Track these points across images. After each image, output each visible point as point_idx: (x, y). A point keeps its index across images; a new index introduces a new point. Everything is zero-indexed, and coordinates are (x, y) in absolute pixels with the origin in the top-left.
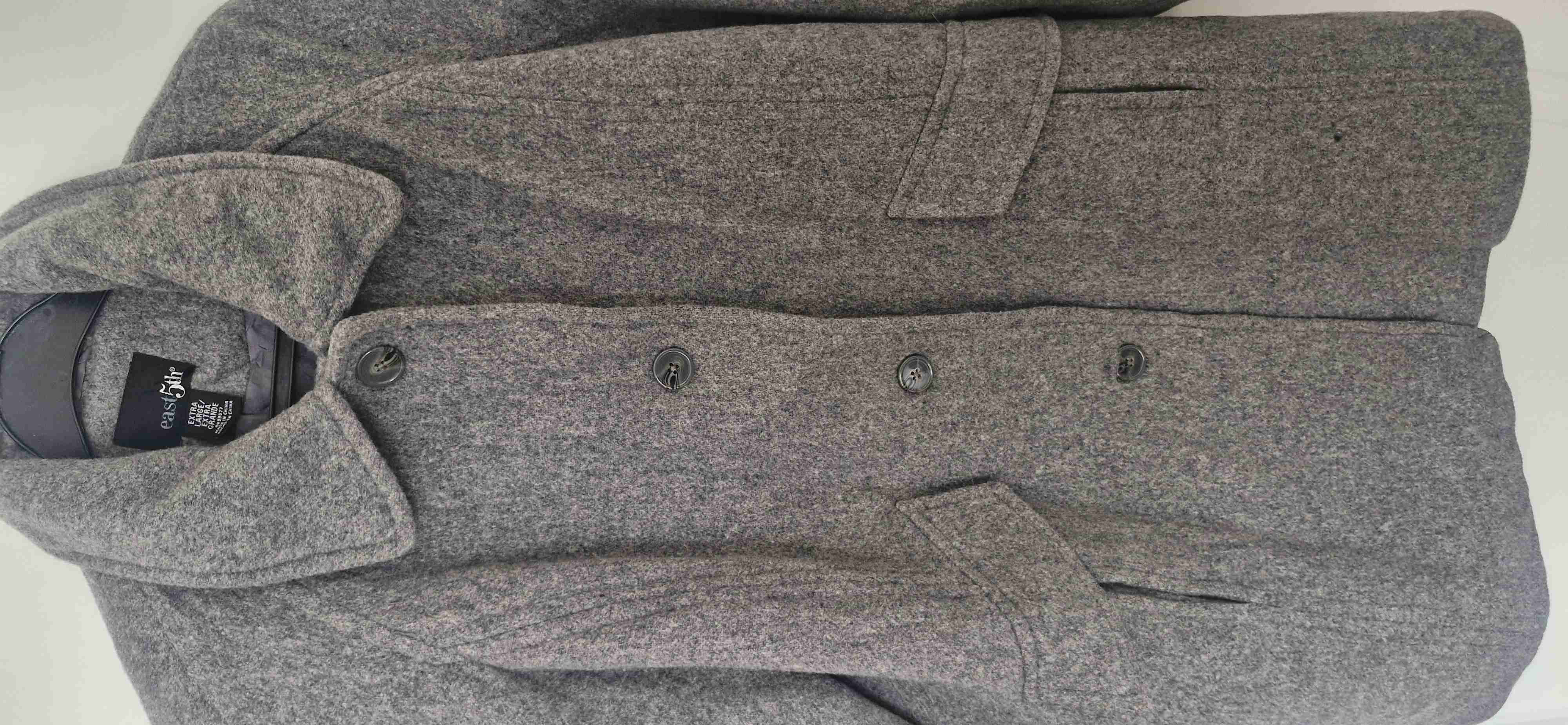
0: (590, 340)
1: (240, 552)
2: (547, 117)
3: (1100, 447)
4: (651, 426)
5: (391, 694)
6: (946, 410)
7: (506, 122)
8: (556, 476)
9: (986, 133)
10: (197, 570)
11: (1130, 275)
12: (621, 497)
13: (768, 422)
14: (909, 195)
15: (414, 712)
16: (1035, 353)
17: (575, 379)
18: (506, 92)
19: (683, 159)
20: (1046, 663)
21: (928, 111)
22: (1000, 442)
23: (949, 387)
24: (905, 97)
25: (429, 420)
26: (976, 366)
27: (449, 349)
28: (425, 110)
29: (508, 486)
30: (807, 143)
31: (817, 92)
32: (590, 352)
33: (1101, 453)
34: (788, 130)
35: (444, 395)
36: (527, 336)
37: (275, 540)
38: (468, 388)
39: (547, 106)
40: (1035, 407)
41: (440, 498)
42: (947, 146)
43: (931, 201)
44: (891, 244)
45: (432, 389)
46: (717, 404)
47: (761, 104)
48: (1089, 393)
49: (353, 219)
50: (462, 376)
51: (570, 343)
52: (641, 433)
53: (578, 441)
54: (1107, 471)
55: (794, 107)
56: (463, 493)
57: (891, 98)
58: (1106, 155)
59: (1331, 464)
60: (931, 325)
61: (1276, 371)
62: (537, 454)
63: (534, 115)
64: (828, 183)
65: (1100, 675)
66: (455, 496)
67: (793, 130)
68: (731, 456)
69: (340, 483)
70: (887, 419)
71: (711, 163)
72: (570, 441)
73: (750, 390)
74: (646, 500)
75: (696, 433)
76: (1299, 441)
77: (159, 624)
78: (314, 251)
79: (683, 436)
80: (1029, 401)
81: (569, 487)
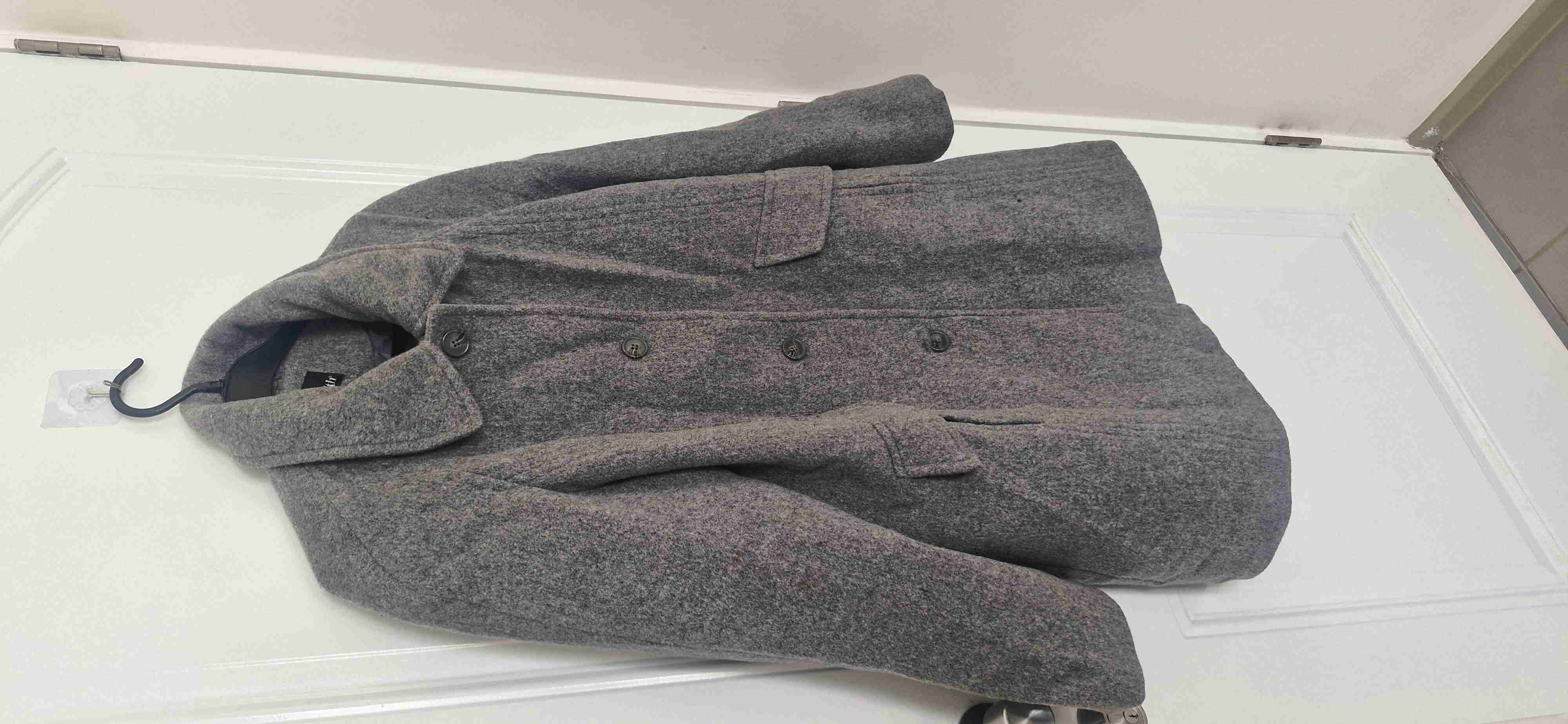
0: (580, 325)
1: (377, 428)
2: (543, 232)
3: (933, 386)
4: (625, 377)
5: (473, 508)
6: (820, 368)
7: (520, 238)
8: (568, 408)
9: (798, 211)
10: (350, 442)
11: (920, 291)
12: (612, 421)
13: (700, 371)
14: (763, 252)
15: (489, 514)
16: (871, 336)
17: (573, 351)
18: (518, 221)
19: (624, 246)
20: (903, 447)
21: (762, 204)
22: (861, 385)
23: (819, 355)
24: (746, 198)
25: (486, 379)
26: (833, 342)
27: (495, 332)
28: (474, 235)
29: (538, 414)
30: (695, 229)
31: (694, 200)
32: (580, 332)
33: (934, 388)
34: (682, 222)
35: (494, 362)
36: (542, 323)
37: (397, 423)
38: (509, 357)
39: (542, 225)
40: (880, 366)
41: (496, 420)
42: (778, 220)
43: (778, 252)
44: (762, 286)
45: (487, 359)
46: (666, 363)
47: (664, 210)
48: (915, 358)
49: (438, 263)
50: (505, 348)
51: (568, 327)
52: (620, 381)
53: (579, 384)
54: (941, 396)
55: (683, 209)
56: (511, 416)
57: (738, 199)
58: (875, 216)
59: (1095, 378)
60: (795, 316)
61: (1039, 334)
62: (555, 393)
63: (535, 232)
64: (713, 251)
65: (941, 449)
66: (506, 419)
67: (685, 222)
68: (681, 394)
69: (436, 391)
70: (781, 374)
71: (641, 246)
72: (575, 386)
73: (685, 354)
74: (629, 422)
75: (655, 379)
76: (1068, 369)
77: (323, 493)
78: (416, 276)
79: (647, 381)
80: (876, 363)
81: (578, 416)
